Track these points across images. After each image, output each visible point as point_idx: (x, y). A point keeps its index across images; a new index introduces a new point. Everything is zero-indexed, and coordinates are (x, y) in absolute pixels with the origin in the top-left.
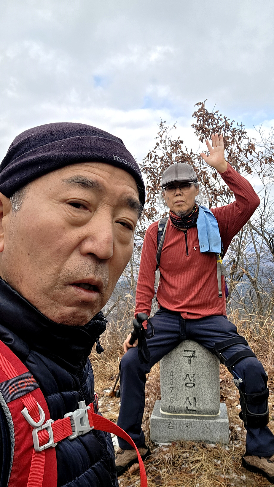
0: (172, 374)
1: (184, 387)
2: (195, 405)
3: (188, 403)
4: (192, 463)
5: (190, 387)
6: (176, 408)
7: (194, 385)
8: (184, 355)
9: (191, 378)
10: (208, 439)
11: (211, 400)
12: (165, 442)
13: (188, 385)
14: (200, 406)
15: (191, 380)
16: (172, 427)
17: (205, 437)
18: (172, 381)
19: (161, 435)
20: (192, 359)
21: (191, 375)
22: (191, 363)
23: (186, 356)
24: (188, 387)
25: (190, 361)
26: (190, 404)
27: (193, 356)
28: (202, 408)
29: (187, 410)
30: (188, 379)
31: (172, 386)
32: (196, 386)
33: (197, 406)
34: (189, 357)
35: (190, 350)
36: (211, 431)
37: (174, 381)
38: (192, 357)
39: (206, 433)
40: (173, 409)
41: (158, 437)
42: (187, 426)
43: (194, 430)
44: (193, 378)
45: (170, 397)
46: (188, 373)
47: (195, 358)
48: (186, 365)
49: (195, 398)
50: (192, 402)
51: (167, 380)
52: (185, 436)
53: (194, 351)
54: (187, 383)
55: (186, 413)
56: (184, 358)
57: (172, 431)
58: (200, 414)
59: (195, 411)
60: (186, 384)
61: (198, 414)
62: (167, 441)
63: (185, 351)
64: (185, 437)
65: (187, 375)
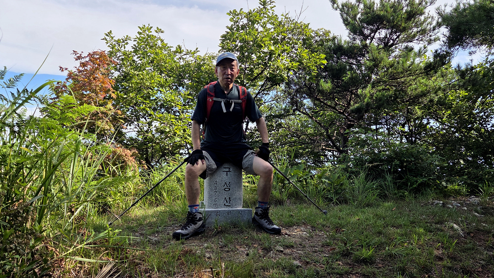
0: (216, 183)
1: (224, 191)
2: (230, 202)
3: (225, 201)
5: (227, 191)
11: (239, 198)
16: (219, 215)
19: (211, 221)
22: (228, 175)
23: (224, 171)
28: (234, 204)
29: (225, 206)
30: (226, 185)
31: (216, 191)
32: (230, 190)
34: (226, 172)
35: (227, 168)
36: (242, 216)
37: (217, 187)
40: (216, 206)
42: (228, 214)
43: (232, 216)
44: (229, 185)
45: (215, 198)
46: (226, 182)
47: (230, 172)
48: (225, 176)
49: (230, 198)
50: (228, 200)
51: (212, 187)
53: (230, 168)
54: (225, 188)
57: (219, 218)
58: (233, 208)
59: (230, 206)
63: (224, 168)
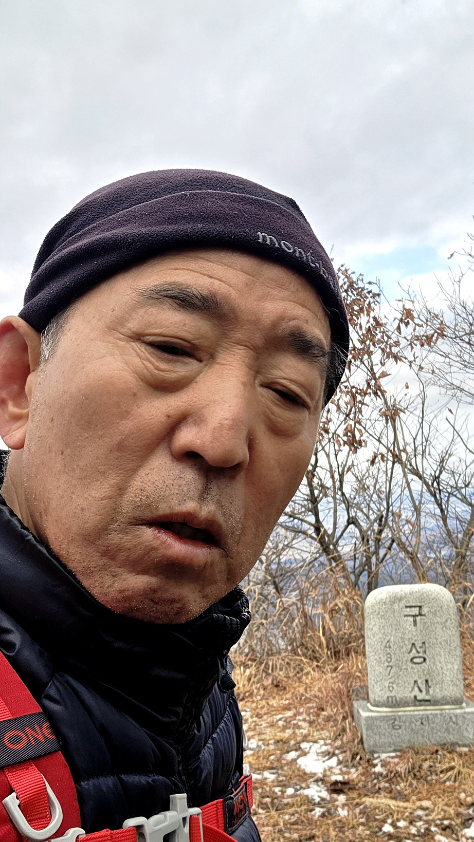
0: (389, 645)
1: (409, 664)
2: (428, 692)
3: (416, 689)
4: (442, 772)
5: (418, 663)
6: (398, 699)
7: (425, 659)
8: (406, 613)
9: (419, 649)
10: (456, 741)
11: (452, 681)
12: (390, 752)
13: (415, 660)
14: (436, 692)
15: (418, 653)
16: (398, 727)
17: (451, 738)
18: (389, 656)
19: (381, 741)
20: (418, 618)
21: (419, 644)
22: (418, 625)
23: (407, 616)
24: (415, 663)
25: (415, 622)
26: (421, 691)
27: (420, 614)
28: (439, 696)
29: (417, 702)
30: (414, 651)
31: (391, 664)
32: (427, 661)
33: (431, 692)
34: (414, 616)
35: (414, 605)
36: (460, 728)
37: (393, 656)
38: (417, 616)
39: (451, 730)
40: (394, 702)
41: (378, 745)
42: (422, 723)
43: (433, 728)
44: (422, 649)
45: (388, 682)
46: (413, 642)
47: (423, 617)
48: (410, 629)
49: (427, 681)
50: (423, 688)
51: (381, 656)
52: (420, 738)
53: (420, 607)
54: (414, 658)
55: (415, 705)
56: (406, 618)
57: (398, 733)
58: (437, 705)
59: (429, 701)
60: (412, 660)
61: (433, 705)
62: (392, 749)
63: (406, 607)
64: (419, 741)
65: (413, 644)
